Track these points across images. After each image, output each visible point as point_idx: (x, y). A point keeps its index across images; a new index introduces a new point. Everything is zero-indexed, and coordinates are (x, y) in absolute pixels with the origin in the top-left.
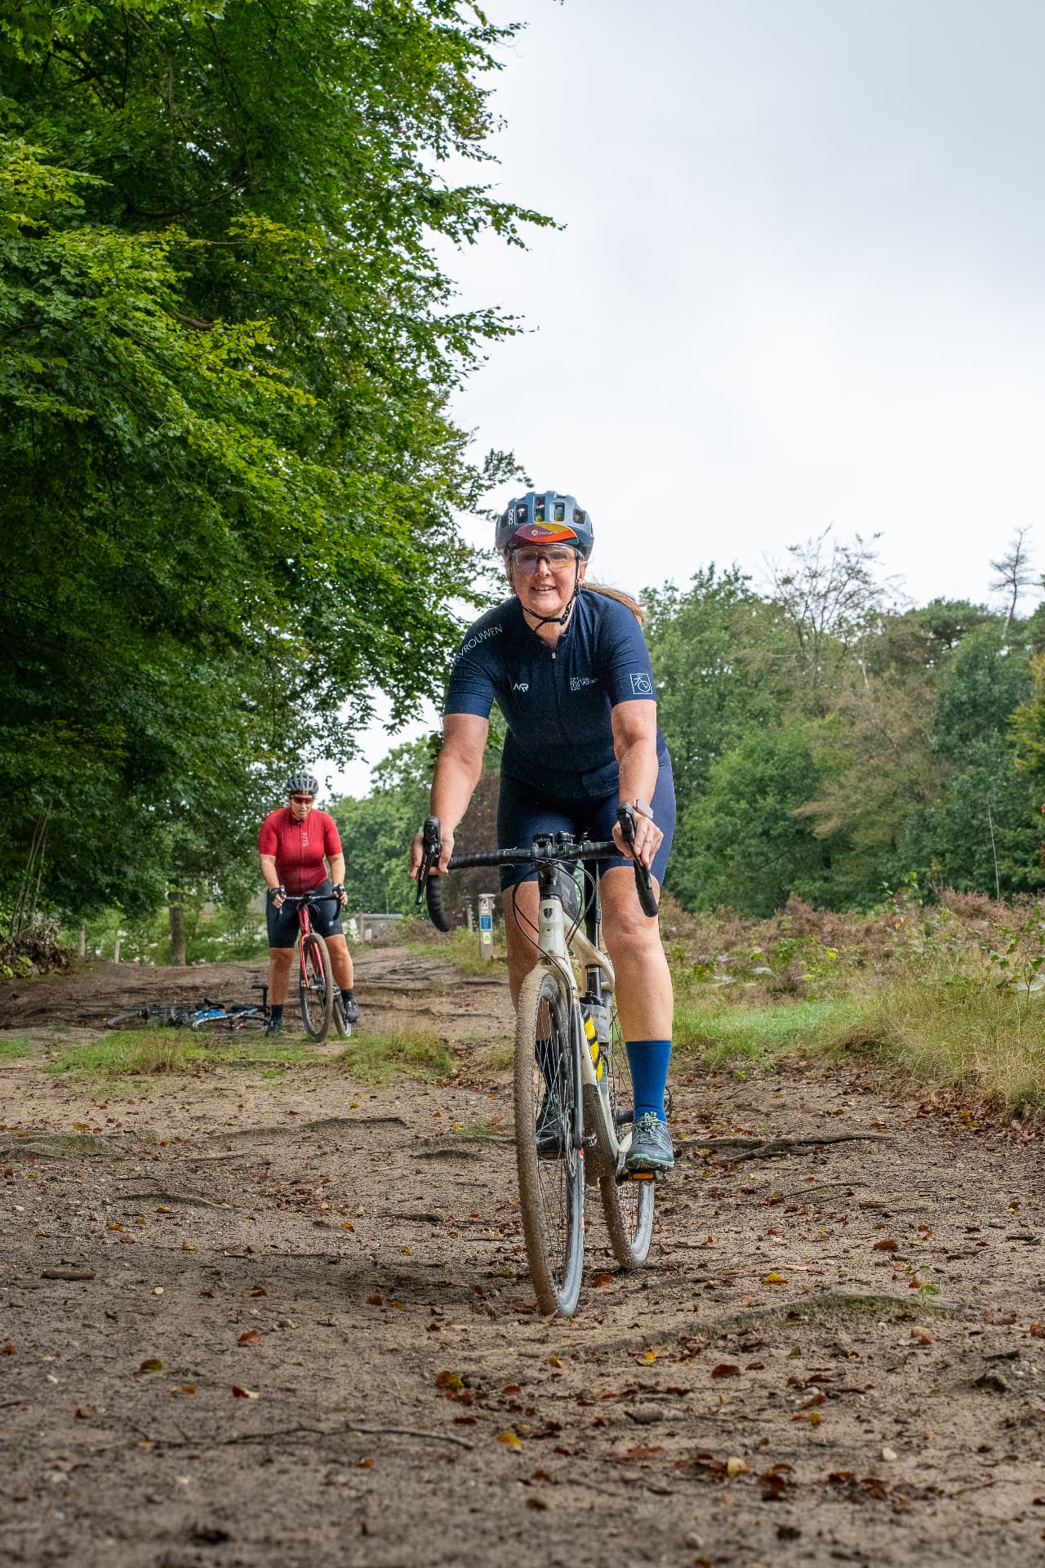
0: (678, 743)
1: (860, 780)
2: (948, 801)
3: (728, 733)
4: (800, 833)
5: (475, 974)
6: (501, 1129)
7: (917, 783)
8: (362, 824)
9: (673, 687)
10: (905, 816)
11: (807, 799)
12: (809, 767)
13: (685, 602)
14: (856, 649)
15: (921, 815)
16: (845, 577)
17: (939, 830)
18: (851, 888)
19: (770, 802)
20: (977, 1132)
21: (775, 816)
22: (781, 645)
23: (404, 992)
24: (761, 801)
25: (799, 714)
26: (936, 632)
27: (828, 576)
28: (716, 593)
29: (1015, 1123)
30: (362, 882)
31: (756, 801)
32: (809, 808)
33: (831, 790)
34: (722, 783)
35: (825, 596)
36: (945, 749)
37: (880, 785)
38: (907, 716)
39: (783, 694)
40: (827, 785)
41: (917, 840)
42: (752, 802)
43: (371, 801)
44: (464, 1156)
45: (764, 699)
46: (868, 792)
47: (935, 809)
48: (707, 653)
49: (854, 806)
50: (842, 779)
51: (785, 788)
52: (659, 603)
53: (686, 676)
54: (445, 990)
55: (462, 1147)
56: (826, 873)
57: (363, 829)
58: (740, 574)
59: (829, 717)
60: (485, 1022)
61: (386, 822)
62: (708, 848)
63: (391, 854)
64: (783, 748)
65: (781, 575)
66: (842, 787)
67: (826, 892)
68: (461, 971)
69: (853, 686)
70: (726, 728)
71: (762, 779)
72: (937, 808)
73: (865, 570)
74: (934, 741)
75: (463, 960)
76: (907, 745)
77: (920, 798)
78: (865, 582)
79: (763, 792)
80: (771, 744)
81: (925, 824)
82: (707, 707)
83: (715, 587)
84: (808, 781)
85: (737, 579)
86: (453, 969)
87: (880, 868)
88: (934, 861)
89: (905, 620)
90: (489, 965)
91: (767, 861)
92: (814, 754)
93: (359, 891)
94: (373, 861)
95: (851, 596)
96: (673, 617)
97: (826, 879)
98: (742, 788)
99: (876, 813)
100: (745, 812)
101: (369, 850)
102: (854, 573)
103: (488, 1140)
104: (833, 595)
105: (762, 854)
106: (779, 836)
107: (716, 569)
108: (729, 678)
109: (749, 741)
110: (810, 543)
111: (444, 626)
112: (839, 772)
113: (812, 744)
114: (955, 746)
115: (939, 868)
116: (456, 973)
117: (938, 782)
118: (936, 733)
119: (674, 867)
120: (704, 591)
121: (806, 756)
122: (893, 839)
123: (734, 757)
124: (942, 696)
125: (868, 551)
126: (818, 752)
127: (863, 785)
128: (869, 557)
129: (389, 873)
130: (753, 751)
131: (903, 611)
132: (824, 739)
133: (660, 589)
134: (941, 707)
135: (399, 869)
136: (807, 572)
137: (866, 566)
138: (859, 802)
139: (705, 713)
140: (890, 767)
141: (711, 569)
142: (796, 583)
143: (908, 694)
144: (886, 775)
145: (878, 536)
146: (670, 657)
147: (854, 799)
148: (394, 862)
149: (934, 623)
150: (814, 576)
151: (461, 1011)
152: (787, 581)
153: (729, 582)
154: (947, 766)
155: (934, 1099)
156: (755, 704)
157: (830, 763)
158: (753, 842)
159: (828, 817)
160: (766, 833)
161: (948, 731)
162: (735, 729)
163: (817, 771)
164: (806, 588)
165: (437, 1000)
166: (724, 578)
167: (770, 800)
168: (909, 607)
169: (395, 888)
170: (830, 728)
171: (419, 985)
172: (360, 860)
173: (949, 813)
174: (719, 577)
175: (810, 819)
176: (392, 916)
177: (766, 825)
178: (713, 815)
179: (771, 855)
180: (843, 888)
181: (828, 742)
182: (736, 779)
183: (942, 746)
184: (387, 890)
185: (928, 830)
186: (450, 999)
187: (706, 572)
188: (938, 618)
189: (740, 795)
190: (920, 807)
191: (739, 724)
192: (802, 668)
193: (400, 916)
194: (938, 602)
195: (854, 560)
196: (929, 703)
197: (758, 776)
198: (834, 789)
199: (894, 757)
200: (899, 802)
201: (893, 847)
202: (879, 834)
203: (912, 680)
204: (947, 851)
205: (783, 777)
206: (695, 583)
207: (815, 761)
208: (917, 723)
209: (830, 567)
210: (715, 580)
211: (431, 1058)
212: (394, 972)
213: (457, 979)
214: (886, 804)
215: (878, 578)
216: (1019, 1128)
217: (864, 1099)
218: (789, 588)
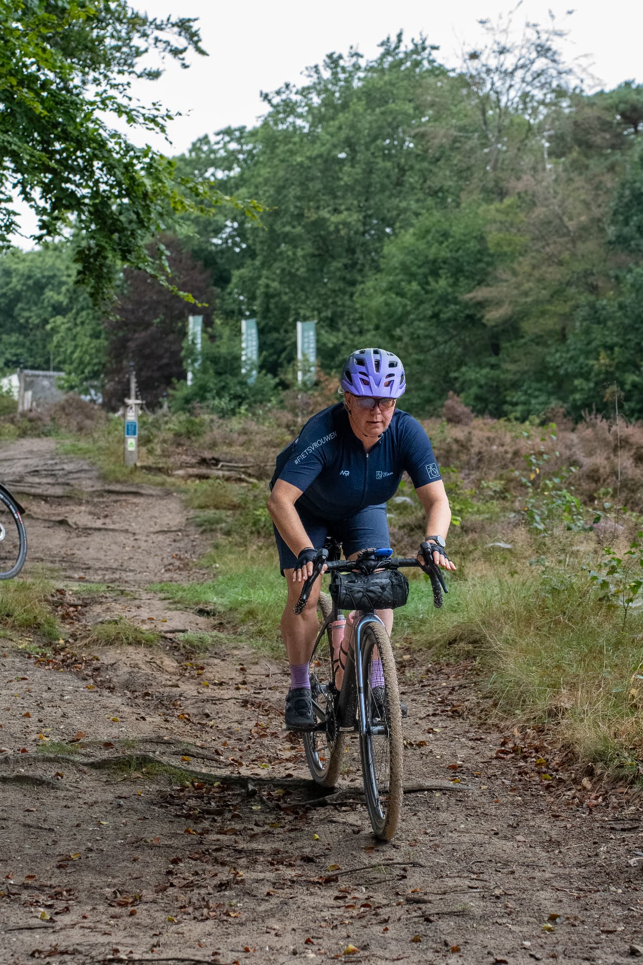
0: (355, 216)
1: (534, 267)
2: (621, 293)
3: (405, 210)
4: (470, 318)
5: (118, 481)
6: (84, 746)
7: (593, 274)
8: (29, 277)
9: (353, 159)
10: (577, 307)
11: (480, 283)
12: (483, 252)
13: (370, 69)
14: (541, 127)
15: (592, 306)
16: (534, 55)
17: (610, 323)
18: (518, 376)
19: (442, 284)
20: (548, 787)
21: (445, 300)
22: (465, 121)
23: (45, 498)
24: (433, 283)
25: (477, 196)
26: (623, 115)
27: (517, 52)
28: (401, 62)
29: (585, 781)
30: (26, 336)
31: (428, 283)
32: (481, 293)
33: (504, 276)
34: (395, 262)
35: (512, 73)
36: (622, 240)
37: (554, 274)
38: (587, 205)
39: (464, 173)
40: (501, 272)
41: (587, 332)
42: (424, 284)
43: (39, 254)
44: (39, 782)
45: (443, 177)
46: (540, 280)
47: (608, 301)
48: (390, 125)
49: (526, 294)
50: (515, 266)
51: (458, 272)
52: (344, 69)
53: (367, 149)
54: (85, 497)
55: (38, 772)
56: (493, 360)
57: (31, 282)
58: (427, 43)
59: (507, 201)
60: (121, 538)
61: (54, 276)
62: (377, 328)
63: (58, 310)
64: (457, 230)
65: (470, 49)
66: (515, 273)
67: (493, 379)
68: (103, 477)
69: (534, 169)
70: (403, 204)
71: (435, 261)
72: (609, 300)
73: (554, 48)
74: (611, 231)
75: (106, 464)
76: (583, 232)
77: (593, 289)
78: (554, 61)
79: (435, 274)
80: (446, 226)
81: (596, 317)
82: (386, 181)
83: (401, 55)
84: (481, 265)
85: (424, 49)
86: (95, 473)
87: (548, 359)
88: (603, 354)
89: (591, 102)
90: (131, 472)
91: (436, 344)
92: (489, 238)
93: (23, 345)
94: (39, 316)
95: (539, 75)
96: (356, 84)
97: (493, 367)
98: (414, 269)
99: (549, 302)
100: (417, 294)
101: (36, 304)
102: (543, 50)
103: (68, 761)
104: (519, 74)
105: (430, 337)
106: (449, 320)
107: (404, 38)
108: (409, 153)
109: (425, 220)
110: (500, 17)
111: (95, 141)
112: (512, 257)
113: (488, 228)
114: (632, 238)
115: (607, 361)
116: (98, 478)
117: (612, 273)
118: (613, 222)
119: (343, 344)
120: (390, 59)
121: (481, 239)
122: (564, 329)
123: (408, 237)
124: (623, 185)
125: (558, 28)
126: (493, 237)
127: (537, 273)
128: (560, 34)
129: (54, 330)
130: (428, 231)
131: (589, 92)
132: (501, 223)
133: (345, 55)
134: (621, 196)
135: (63, 328)
136: (496, 48)
137: (556, 44)
138: (531, 289)
139: (383, 189)
140: (566, 255)
141: (399, 36)
142: (483, 58)
143: (589, 180)
144: (561, 263)
145: (570, 13)
146: (352, 127)
147: (526, 286)
148: (59, 319)
149: (622, 106)
150: (503, 51)
151: (98, 524)
152: (474, 56)
153: (415, 51)
154: (623, 257)
155: (517, 734)
156: (434, 182)
157: (506, 249)
158: (422, 324)
159: (499, 304)
160: (436, 316)
161: (626, 223)
162: (414, 206)
163: (492, 256)
164: (493, 63)
165: (76, 509)
166: (411, 47)
167: (443, 282)
168: (598, 89)
169: (58, 346)
170: (507, 214)
171: (59, 491)
172: (26, 314)
173: (621, 307)
174: (407, 45)
175: (481, 305)
176: (56, 374)
177: (437, 309)
178: (383, 293)
179: (439, 339)
180: (509, 376)
181: (505, 227)
182: (409, 259)
183: (619, 237)
184: (51, 347)
185: (599, 323)
186: (89, 508)
187: (394, 39)
188: (626, 102)
189: (412, 276)
190: (592, 298)
191: (418, 201)
192: (484, 146)
193: (62, 374)
194: (628, 84)
195: (544, 37)
196: (608, 191)
197: (431, 257)
198: (507, 276)
199: (570, 246)
200: (572, 290)
201: (563, 337)
202: (551, 323)
203: (596, 165)
204: (615, 345)
205: (457, 260)
206: (382, 50)
207: (490, 245)
208: (597, 212)
209: (519, 43)
210: (402, 48)
211: (39, 626)
212: (36, 473)
213: (98, 486)
214: (558, 293)
215: (567, 59)
216: (589, 786)
217: (450, 724)
218: (476, 63)
